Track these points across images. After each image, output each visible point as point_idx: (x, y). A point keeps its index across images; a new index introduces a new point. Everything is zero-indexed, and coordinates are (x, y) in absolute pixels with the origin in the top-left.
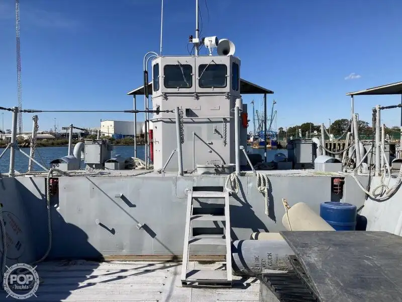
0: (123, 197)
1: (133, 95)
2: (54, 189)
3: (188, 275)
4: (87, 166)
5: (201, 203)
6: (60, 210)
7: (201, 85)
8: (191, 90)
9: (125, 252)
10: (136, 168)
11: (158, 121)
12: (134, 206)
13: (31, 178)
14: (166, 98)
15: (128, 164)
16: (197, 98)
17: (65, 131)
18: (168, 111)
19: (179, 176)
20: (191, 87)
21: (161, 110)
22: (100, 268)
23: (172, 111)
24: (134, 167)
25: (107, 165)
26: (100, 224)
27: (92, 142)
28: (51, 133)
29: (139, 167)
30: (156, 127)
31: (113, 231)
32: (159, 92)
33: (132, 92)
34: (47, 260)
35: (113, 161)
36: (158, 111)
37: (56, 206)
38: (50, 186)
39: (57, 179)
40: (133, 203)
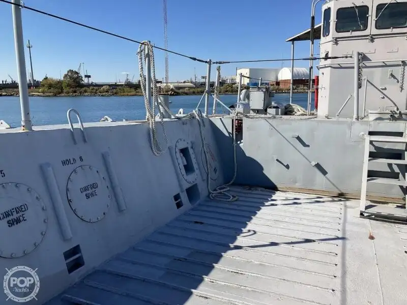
0: (298, 138)
1: (291, 42)
2: (239, 129)
3: (367, 208)
4: (251, 112)
5: (376, 148)
6: (243, 146)
7: (378, 27)
8: (367, 32)
9: (298, 185)
10: (295, 114)
11: (325, 67)
12: (308, 146)
13: (220, 119)
14: (336, 43)
15: (288, 110)
16: (372, 40)
17: (203, 80)
18: (347, 57)
19: (354, 120)
20: (365, 30)
21: (329, 56)
22: (276, 194)
23: (351, 57)
24: (294, 113)
25: (269, 110)
26: (277, 160)
27: (256, 89)
28: (192, 82)
29: (298, 113)
30: (323, 74)
31: (287, 167)
32: (329, 38)
33: (290, 39)
34: (233, 184)
35: (274, 107)
36: (326, 58)
37: (239, 142)
38: (236, 126)
39: (242, 120)
40: (307, 144)
